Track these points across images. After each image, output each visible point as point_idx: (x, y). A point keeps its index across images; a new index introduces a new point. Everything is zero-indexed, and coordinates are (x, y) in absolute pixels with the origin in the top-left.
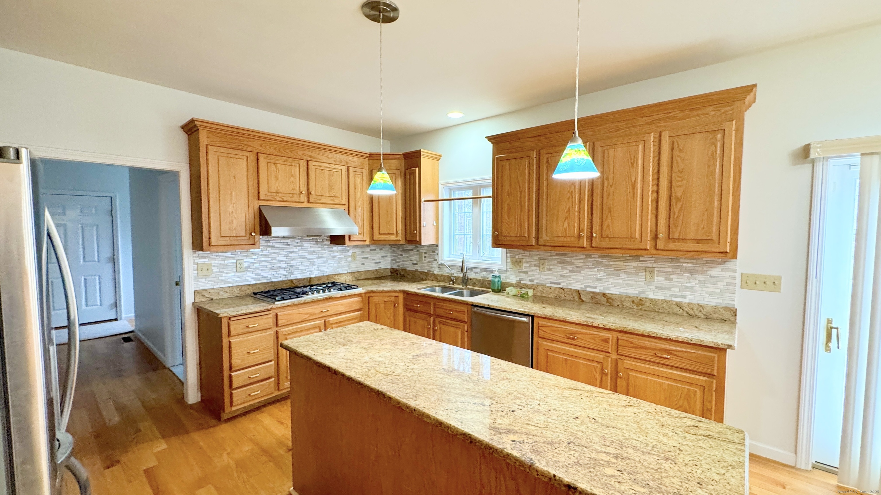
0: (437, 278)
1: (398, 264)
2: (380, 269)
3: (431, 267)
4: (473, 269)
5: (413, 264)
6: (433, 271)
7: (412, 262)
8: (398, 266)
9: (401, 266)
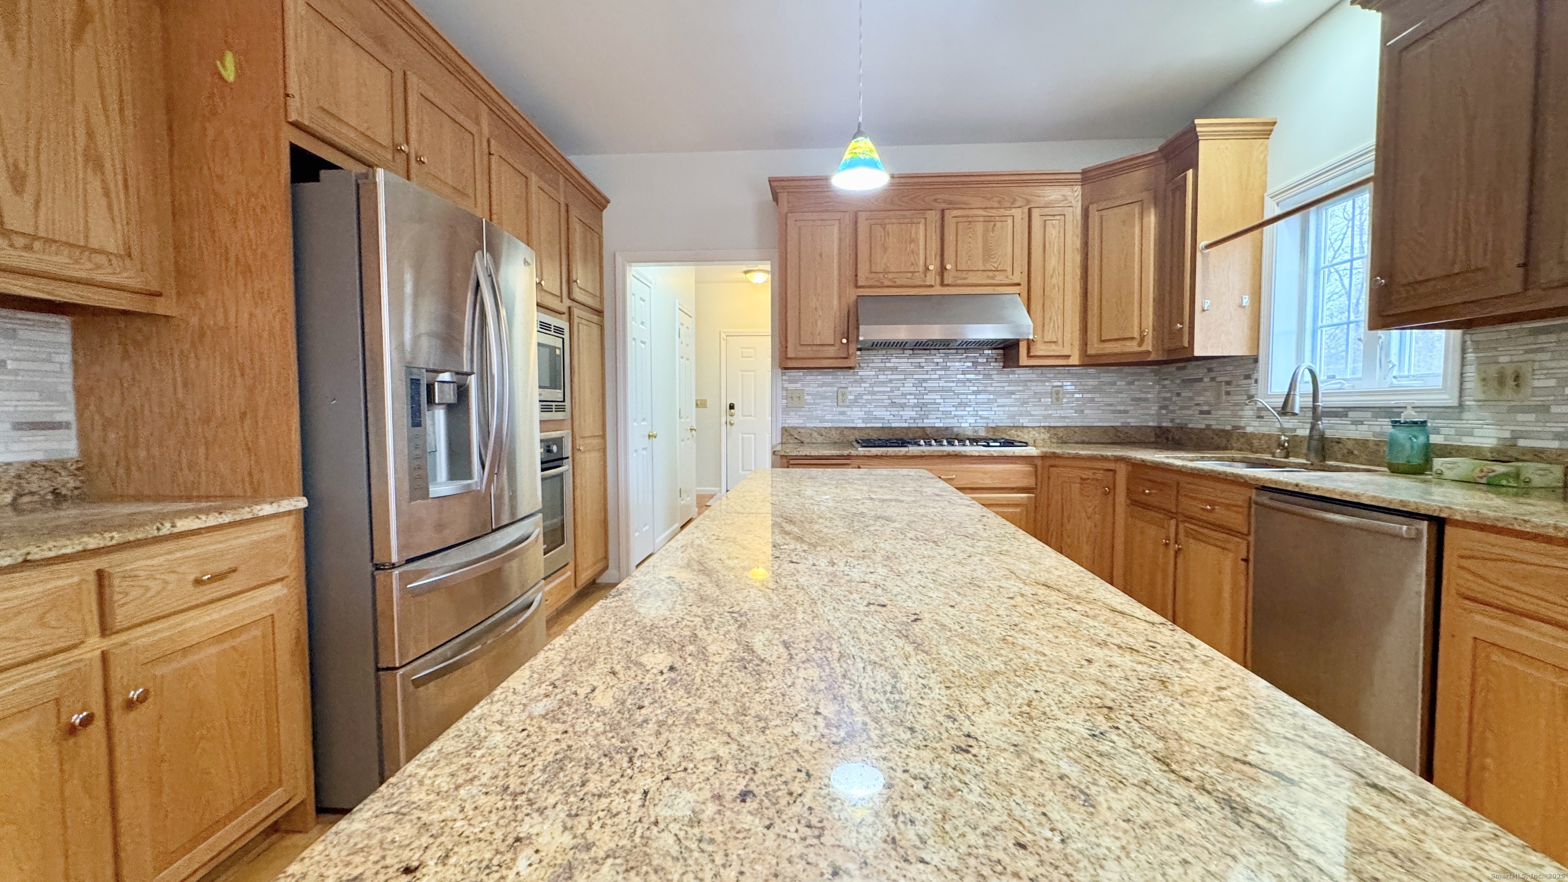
0: (1251, 444)
1: (1171, 416)
2: (1126, 426)
3: (1241, 417)
4: (1351, 414)
5: (1202, 412)
6: (1244, 428)
7: (1199, 408)
8: (1172, 420)
9: (1178, 421)
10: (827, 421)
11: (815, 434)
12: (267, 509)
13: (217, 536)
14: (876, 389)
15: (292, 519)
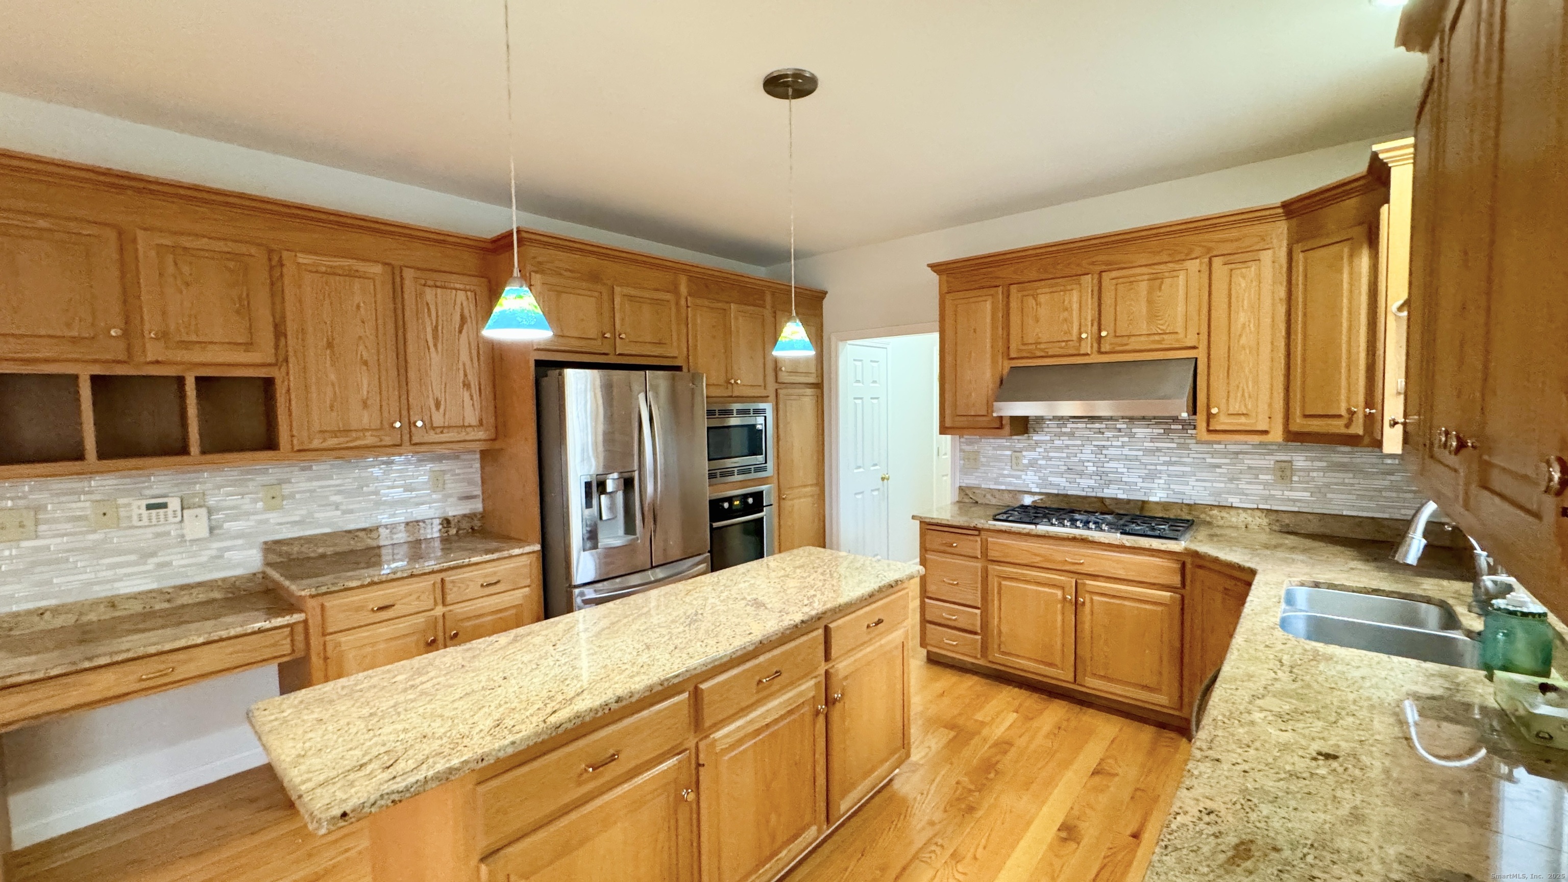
10: (1002, 484)
11: (989, 496)
12: (517, 551)
13: (494, 564)
14: (1051, 454)
15: (535, 555)
